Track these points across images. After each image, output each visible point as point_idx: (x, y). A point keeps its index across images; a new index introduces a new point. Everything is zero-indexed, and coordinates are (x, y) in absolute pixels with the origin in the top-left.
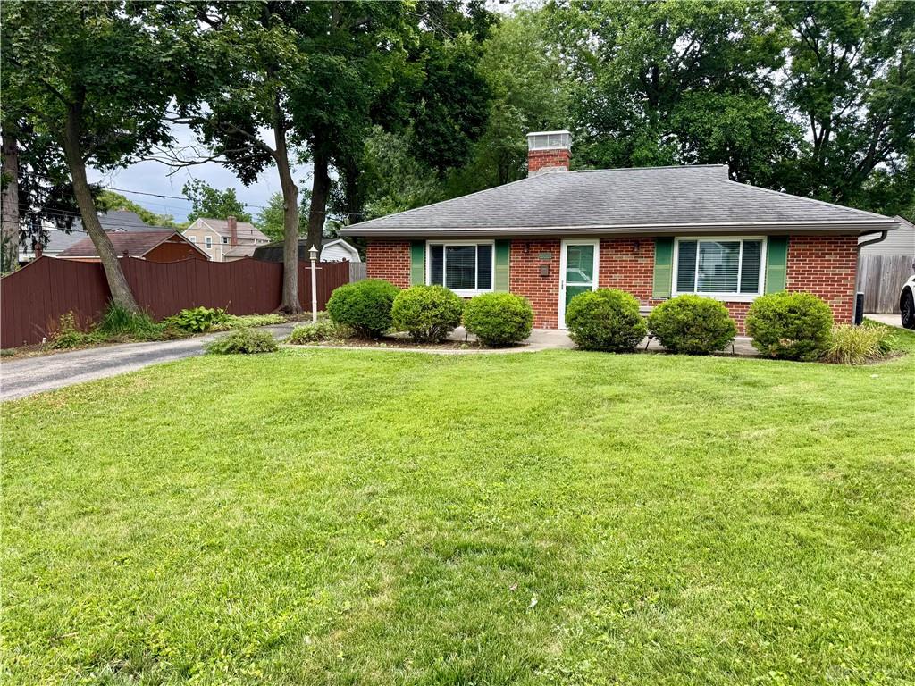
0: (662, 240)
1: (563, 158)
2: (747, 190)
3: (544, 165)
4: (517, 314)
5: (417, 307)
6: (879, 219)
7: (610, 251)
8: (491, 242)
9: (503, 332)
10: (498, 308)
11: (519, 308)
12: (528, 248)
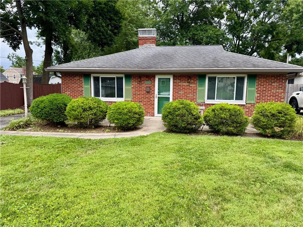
0: (200, 76)
1: (153, 41)
2: (234, 55)
3: (145, 43)
4: (136, 113)
5: (80, 110)
6: (298, 67)
7: (178, 81)
8: (123, 76)
9: (129, 123)
10: (126, 110)
11: (137, 110)
12: (140, 79)
